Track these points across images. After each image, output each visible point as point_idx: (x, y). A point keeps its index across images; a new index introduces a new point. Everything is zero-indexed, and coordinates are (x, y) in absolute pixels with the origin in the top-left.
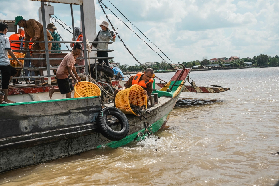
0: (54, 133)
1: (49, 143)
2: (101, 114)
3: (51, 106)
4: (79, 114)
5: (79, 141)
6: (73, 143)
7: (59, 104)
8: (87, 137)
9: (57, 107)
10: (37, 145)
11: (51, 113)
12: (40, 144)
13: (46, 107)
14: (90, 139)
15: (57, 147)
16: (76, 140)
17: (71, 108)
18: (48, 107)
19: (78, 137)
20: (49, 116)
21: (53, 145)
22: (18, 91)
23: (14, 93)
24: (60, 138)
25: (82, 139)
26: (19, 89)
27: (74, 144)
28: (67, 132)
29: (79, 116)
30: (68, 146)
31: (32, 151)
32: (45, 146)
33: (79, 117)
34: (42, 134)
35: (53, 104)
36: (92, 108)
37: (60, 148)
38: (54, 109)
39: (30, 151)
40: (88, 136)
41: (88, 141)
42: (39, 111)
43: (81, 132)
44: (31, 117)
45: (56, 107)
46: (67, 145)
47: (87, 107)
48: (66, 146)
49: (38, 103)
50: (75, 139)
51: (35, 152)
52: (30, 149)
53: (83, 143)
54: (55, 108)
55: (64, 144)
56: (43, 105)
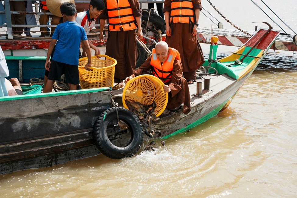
0: (29, 145)
1: (20, 160)
3: (32, 104)
4: (74, 116)
5: (69, 155)
6: (58, 158)
7: (44, 101)
8: (82, 150)
9: (40, 106)
11: (30, 114)
12: (6, 162)
13: (23, 105)
14: (87, 151)
15: (33, 164)
16: (63, 155)
17: (62, 107)
18: (26, 105)
19: (67, 151)
20: (26, 119)
21: (27, 162)
24: (38, 153)
25: (73, 153)
26: (31, 42)
27: (60, 159)
28: (51, 143)
29: (73, 119)
30: (51, 162)
32: (14, 164)
33: (74, 120)
34: (10, 147)
35: (35, 101)
36: (97, 106)
37: (38, 165)
38: (36, 109)
40: (84, 148)
41: (84, 155)
42: (11, 112)
43: (72, 144)
45: (38, 105)
46: (49, 160)
47: (87, 105)
48: (47, 163)
49: (11, 101)
50: (63, 153)
53: (75, 157)
54: (37, 108)
55: (45, 160)
56: (18, 103)
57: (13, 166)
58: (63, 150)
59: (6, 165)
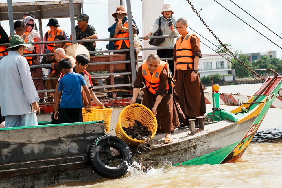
0: (36, 163)
1: (30, 175)
3: (38, 132)
4: (72, 143)
5: (68, 174)
6: (60, 177)
7: (47, 130)
8: (79, 171)
9: (44, 134)
10: (15, 176)
11: (37, 140)
12: (19, 176)
13: (31, 133)
14: (84, 173)
15: (40, 179)
16: (64, 174)
17: (62, 135)
18: (33, 133)
19: (67, 170)
20: (33, 144)
21: (35, 177)
24: (43, 170)
25: (72, 173)
27: (61, 178)
28: (53, 163)
29: (71, 145)
30: (54, 180)
31: (9, 182)
32: (25, 178)
33: (72, 147)
34: (22, 164)
35: (41, 130)
36: (91, 136)
37: (44, 181)
38: (41, 136)
39: (8, 182)
40: (81, 170)
41: (81, 176)
42: (22, 138)
43: (70, 164)
44: (12, 144)
46: (53, 178)
47: (83, 134)
48: (51, 180)
49: (22, 129)
50: (63, 172)
51: (14, 183)
52: (8, 180)
53: (74, 178)
54: (42, 135)
55: (49, 177)
56: (27, 131)
57: (25, 180)
58: (63, 169)
59: (19, 178)
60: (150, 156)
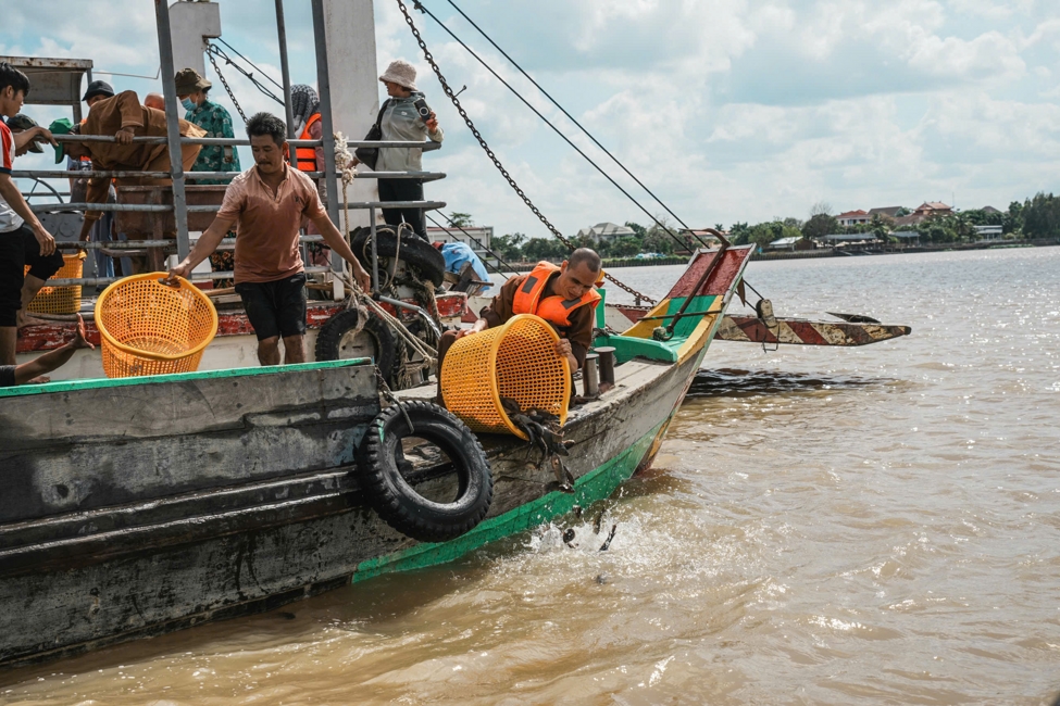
0: (177, 509)
1: (157, 551)
2: (377, 434)
3: (171, 399)
4: (286, 434)
5: (283, 541)
6: (257, 552)
7: (203, 391)
8: (318, 527)
9: (193, 403)
10: (106, 561)
11: (170, 426)
12: (120, 558)
13: (147, 401)
14: (332, 533)
15: (189, 566)
16: (269, 540)
17: (251, 407)
18: (157, 402)
19: (280, 527)
20: (159, 441)
21: (174, 558)
22: (60, 334)
23: (46, 342)
24: (204, 531)
25: (295, 535)
26: (67, 327)
27: (261, 556)
28: (235, 504)
29: (284, 441)
30: (238, 562)
31: (84, 584)
32: (141, 564)
33: (286, 445)
34: (127, 514)
35: (179, 389)
36: (342, 407)
37: (203, 571)
38: (183, 412)
39: (77, 584)
40: (323, 522)
41: (322, 544)
42: (117, 418)
43: (291, 506)
44: (83, 443)
45: (188, 402)
46: (233, 557)
47: (317, 403)
48: (228, 565)
49: (116, 388)
50: (269, 535)
51: (99, 587)
52: (77, 576)
53: (301, 551)
54: (186, 408)
55: (221, 554)
56: (134, 396)
57: (139, 571)
58: (269, 523)
59: (119, 566)
60: (511, 468)
